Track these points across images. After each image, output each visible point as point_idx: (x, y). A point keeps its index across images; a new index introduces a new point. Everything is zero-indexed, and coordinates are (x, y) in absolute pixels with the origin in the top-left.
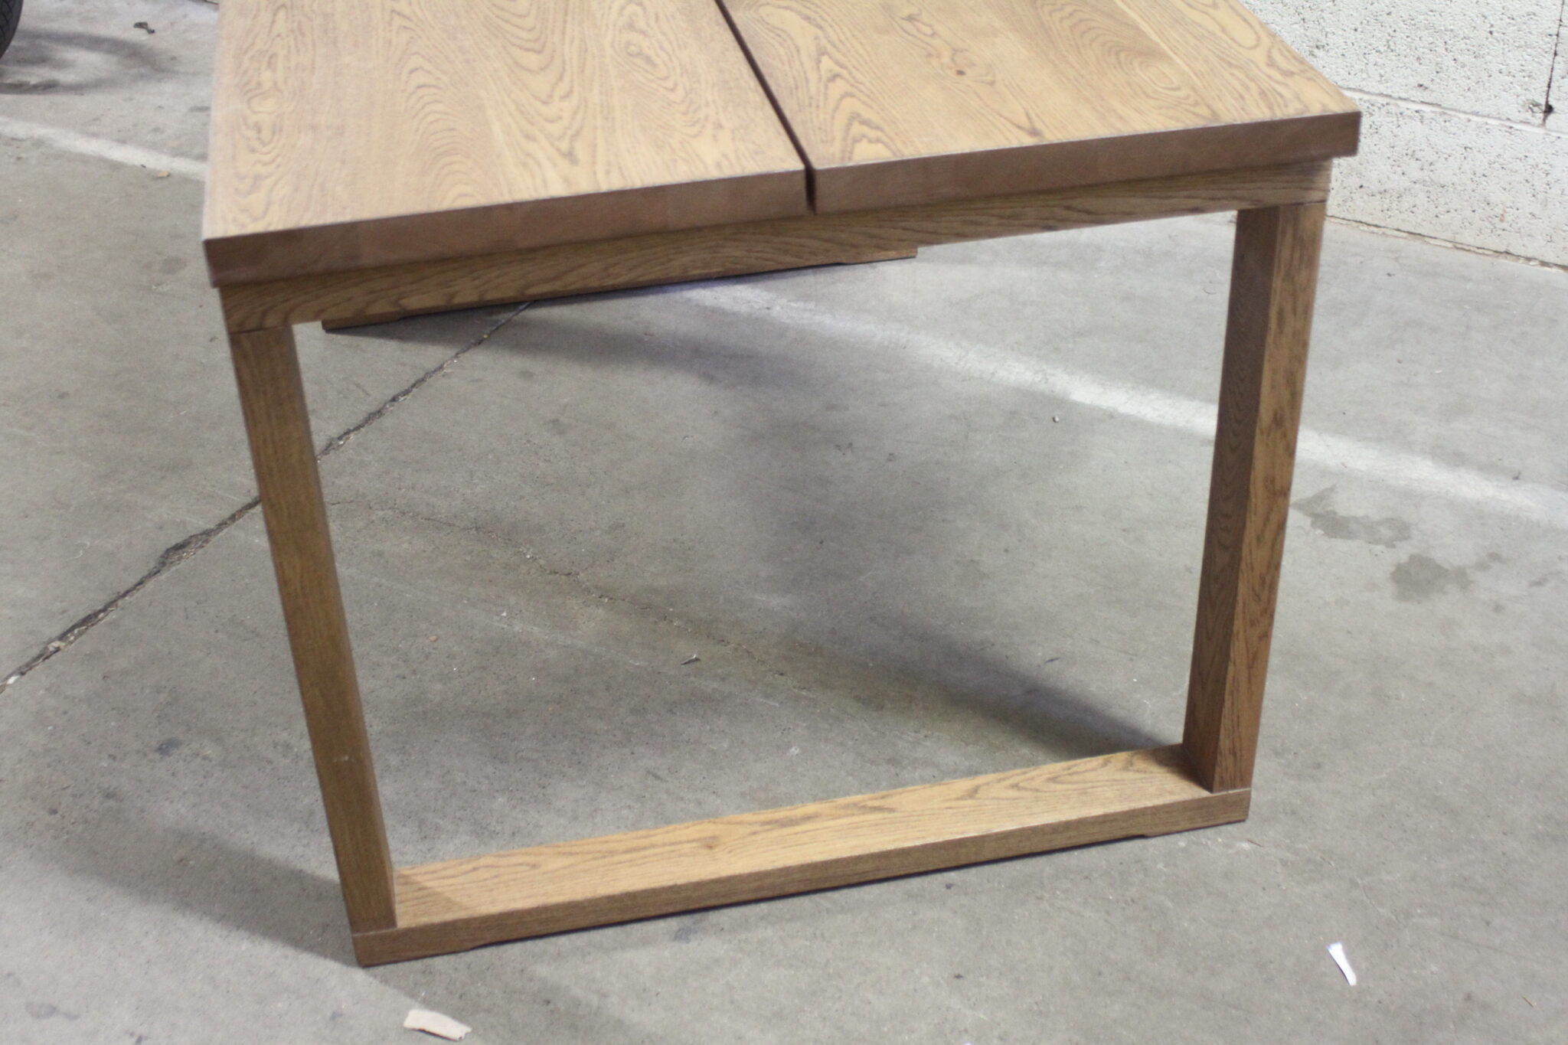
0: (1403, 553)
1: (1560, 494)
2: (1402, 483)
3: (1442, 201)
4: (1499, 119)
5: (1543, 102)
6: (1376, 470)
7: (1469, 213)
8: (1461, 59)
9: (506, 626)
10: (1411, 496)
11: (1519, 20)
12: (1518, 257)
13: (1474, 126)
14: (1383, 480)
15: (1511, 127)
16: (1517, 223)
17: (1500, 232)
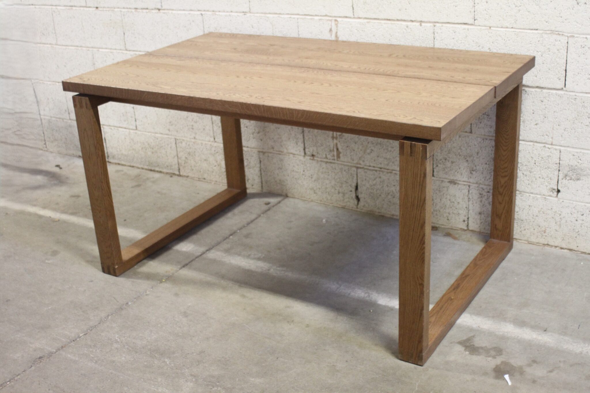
0: (498, 361)
1: (562, 337)
2: (501, 333)
3: (522, 226)
4: (540, 195)
5: (556, 188)
6: (491, 328)
7: (532, 230)
8: (525, 173)
9: (155, 389)
10: (504, 338)
11: (545, 159)
12: (552, 246)
13: (531, 198)
14: (493, 333)
15: (545, 198)
16: (550, 233)
17: (544, 237)
